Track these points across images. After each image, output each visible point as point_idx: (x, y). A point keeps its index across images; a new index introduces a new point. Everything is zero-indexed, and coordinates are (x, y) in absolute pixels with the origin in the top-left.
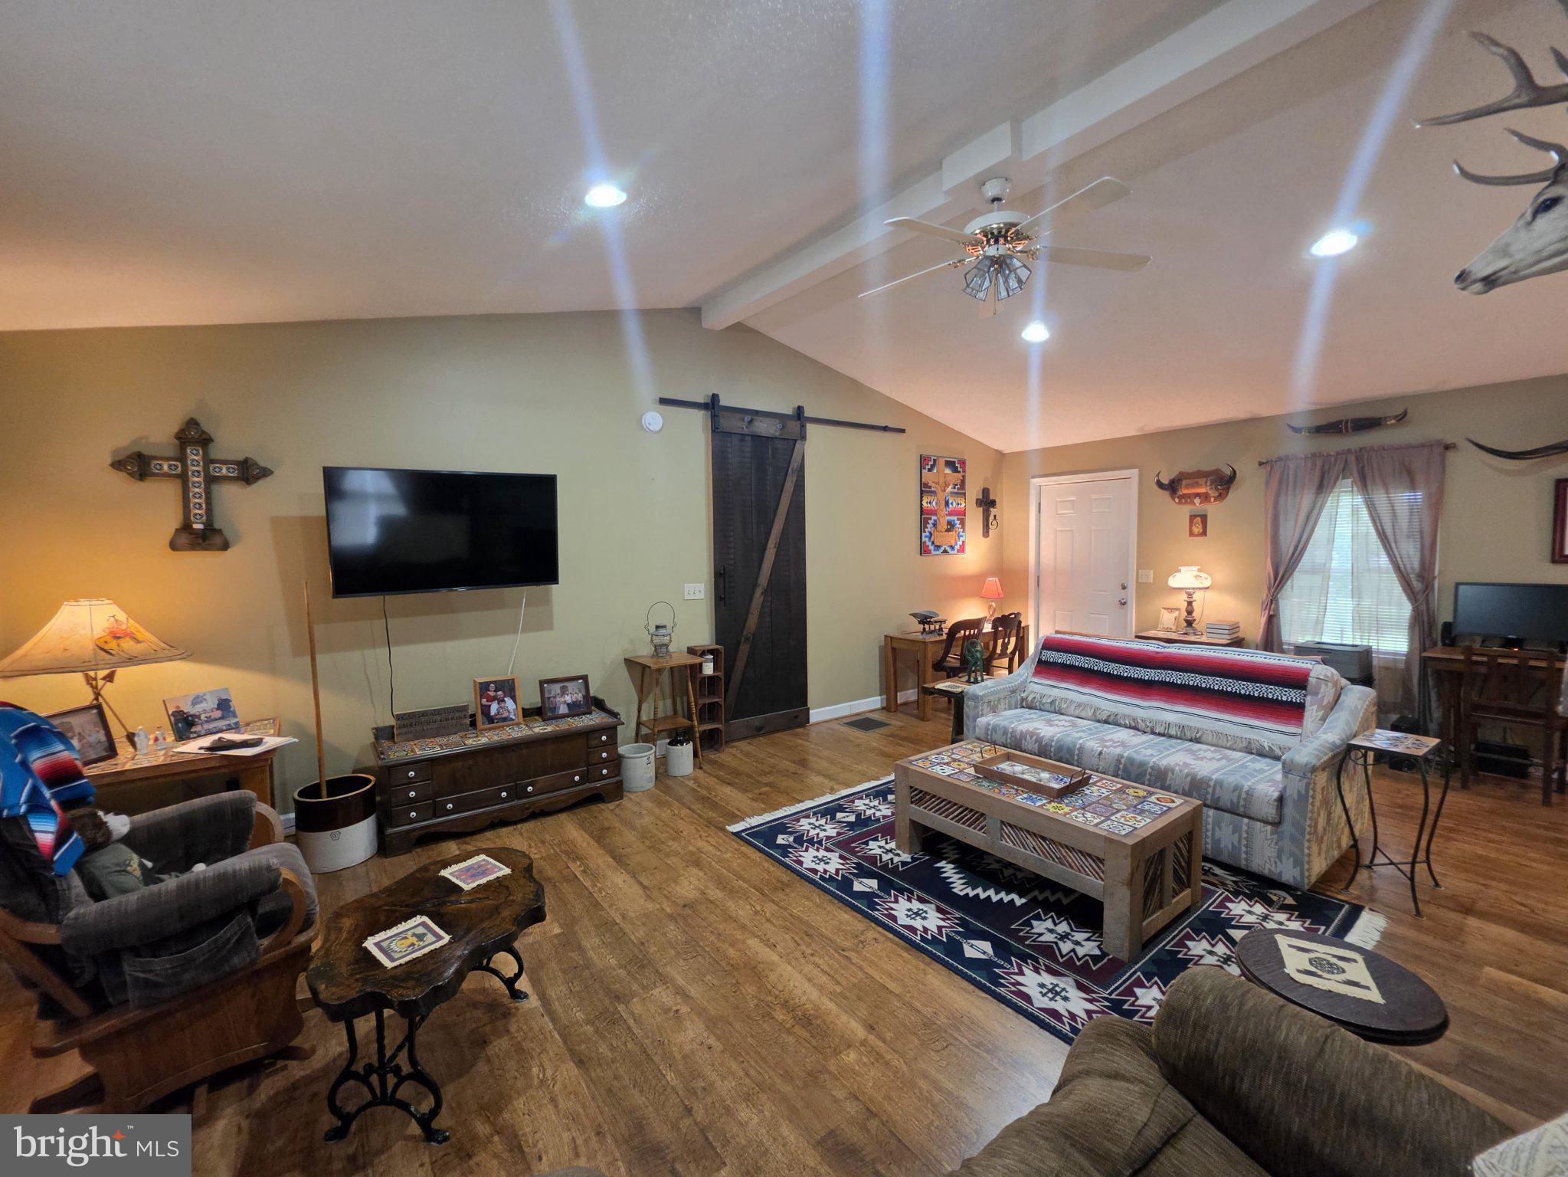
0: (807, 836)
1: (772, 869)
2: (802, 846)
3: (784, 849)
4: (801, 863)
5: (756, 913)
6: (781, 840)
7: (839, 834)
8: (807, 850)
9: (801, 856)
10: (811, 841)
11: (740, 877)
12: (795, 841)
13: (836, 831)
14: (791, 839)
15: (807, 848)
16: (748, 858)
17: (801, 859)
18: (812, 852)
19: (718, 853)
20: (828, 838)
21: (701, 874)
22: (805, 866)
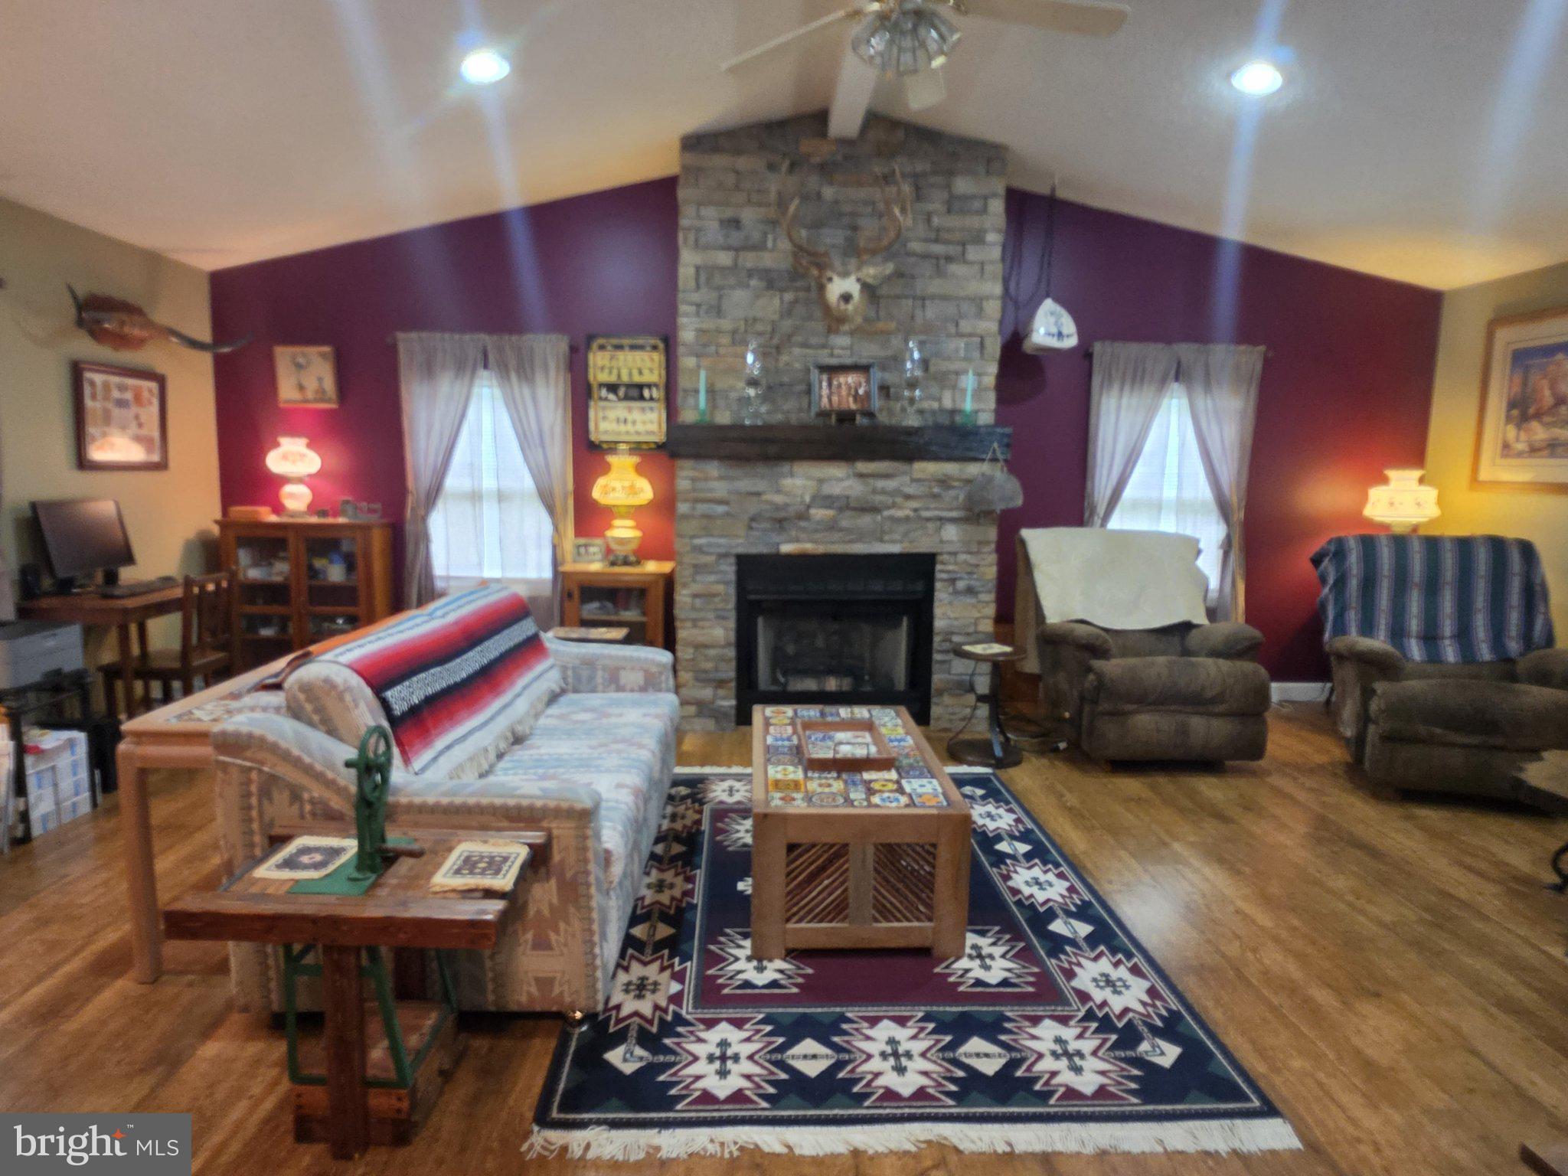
0: (1105, 1041)
1: (1210, 1004)
2: (1130, 1022)
3: (1171, 1029)
4: (1152, 992)
5: (1255, 950)
6: (1167, 1054)
7: (1036, 1020)
8: (1126, 1010)
9: (1144, 1004)
10: (1106, 1025)
11: (1274, 1009)
12: (1138, 1039)
13: (1033, 1031)
14: (1144, 1047)
15: (1121, 1016)
16: (1253, 1042)
17: (1146, 999)
18: (1117, 1004)
19: (1321, 1076)
20: (1064, 1020)
21: (1356, 1041)
22: (1146, 985)
